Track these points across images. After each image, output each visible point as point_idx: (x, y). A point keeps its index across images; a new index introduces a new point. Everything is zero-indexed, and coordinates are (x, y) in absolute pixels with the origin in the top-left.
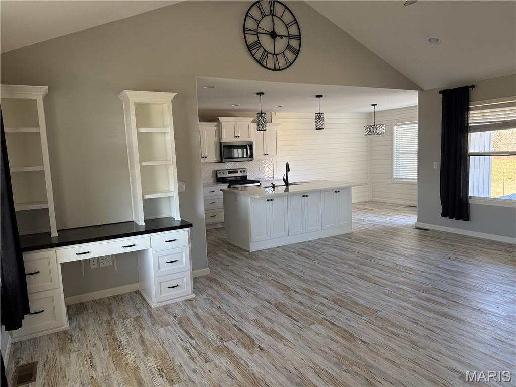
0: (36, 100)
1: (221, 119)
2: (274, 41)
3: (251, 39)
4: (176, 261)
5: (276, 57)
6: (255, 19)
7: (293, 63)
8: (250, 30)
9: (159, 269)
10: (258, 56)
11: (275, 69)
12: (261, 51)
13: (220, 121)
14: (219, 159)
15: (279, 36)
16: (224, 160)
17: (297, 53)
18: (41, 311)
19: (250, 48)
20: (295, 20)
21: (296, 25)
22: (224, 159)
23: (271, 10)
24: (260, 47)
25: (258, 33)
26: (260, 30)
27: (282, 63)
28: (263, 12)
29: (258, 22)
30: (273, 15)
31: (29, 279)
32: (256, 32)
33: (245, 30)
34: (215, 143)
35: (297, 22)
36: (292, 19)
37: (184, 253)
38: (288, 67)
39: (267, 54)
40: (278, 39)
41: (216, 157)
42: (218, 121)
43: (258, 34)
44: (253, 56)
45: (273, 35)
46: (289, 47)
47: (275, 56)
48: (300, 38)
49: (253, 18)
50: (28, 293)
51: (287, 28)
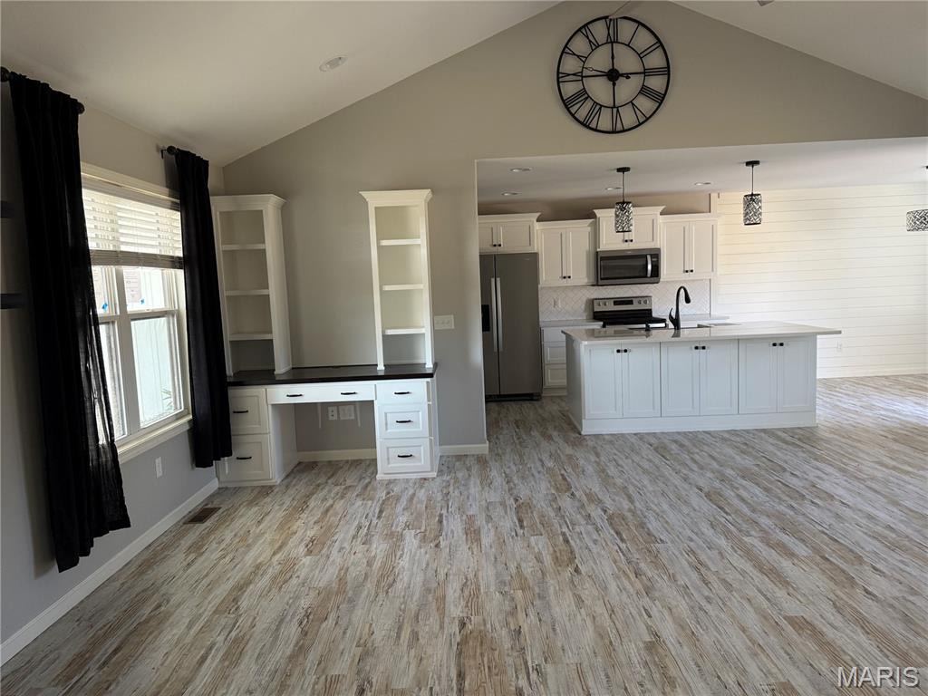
0: (261, 211)
1: (598, 212)
2: (614, 85)
3: (570, 89)
4: (409, 421)
5: (618, 111)
6: (578, 56)
7: (650, 117)
8: (569, 75)
9: (387, 429)
10: (582, 115)
11: (614, 132)
12: (589, 104)
13: (598, 215)
14: (593, 280)
15: (622, 75)
16: (600, 282)
17: (660, 98)
18: (248, 456)
19: (567, 104)
20: (659, 41)
21: (660, 50)
22: (601, 279)
23: (609, 34)
24: (587, 98)
25: (583, 77)
26: (586, 73)
27: (628, 117)
28: (593, 41)
29: (583, 59)
30: (612, 43)
31: (233, 418)
32: (580, 76)
33: (560, 77)
34: (588, 253)
35: (662, 45)
36: (651, 40)
37: (420, 413)
38: (640, 124)
39: (600, 108)
40: (621, 82)
41: (588, 276)
42: (593, 216)
43: (584, 79)
44: (573, 115)
45: (613, 75)
46: (644, 91)
47: (615, 110)
48: (669, 71)
49: (574, 54)
50: (232, 433)
51: (641, 58)
